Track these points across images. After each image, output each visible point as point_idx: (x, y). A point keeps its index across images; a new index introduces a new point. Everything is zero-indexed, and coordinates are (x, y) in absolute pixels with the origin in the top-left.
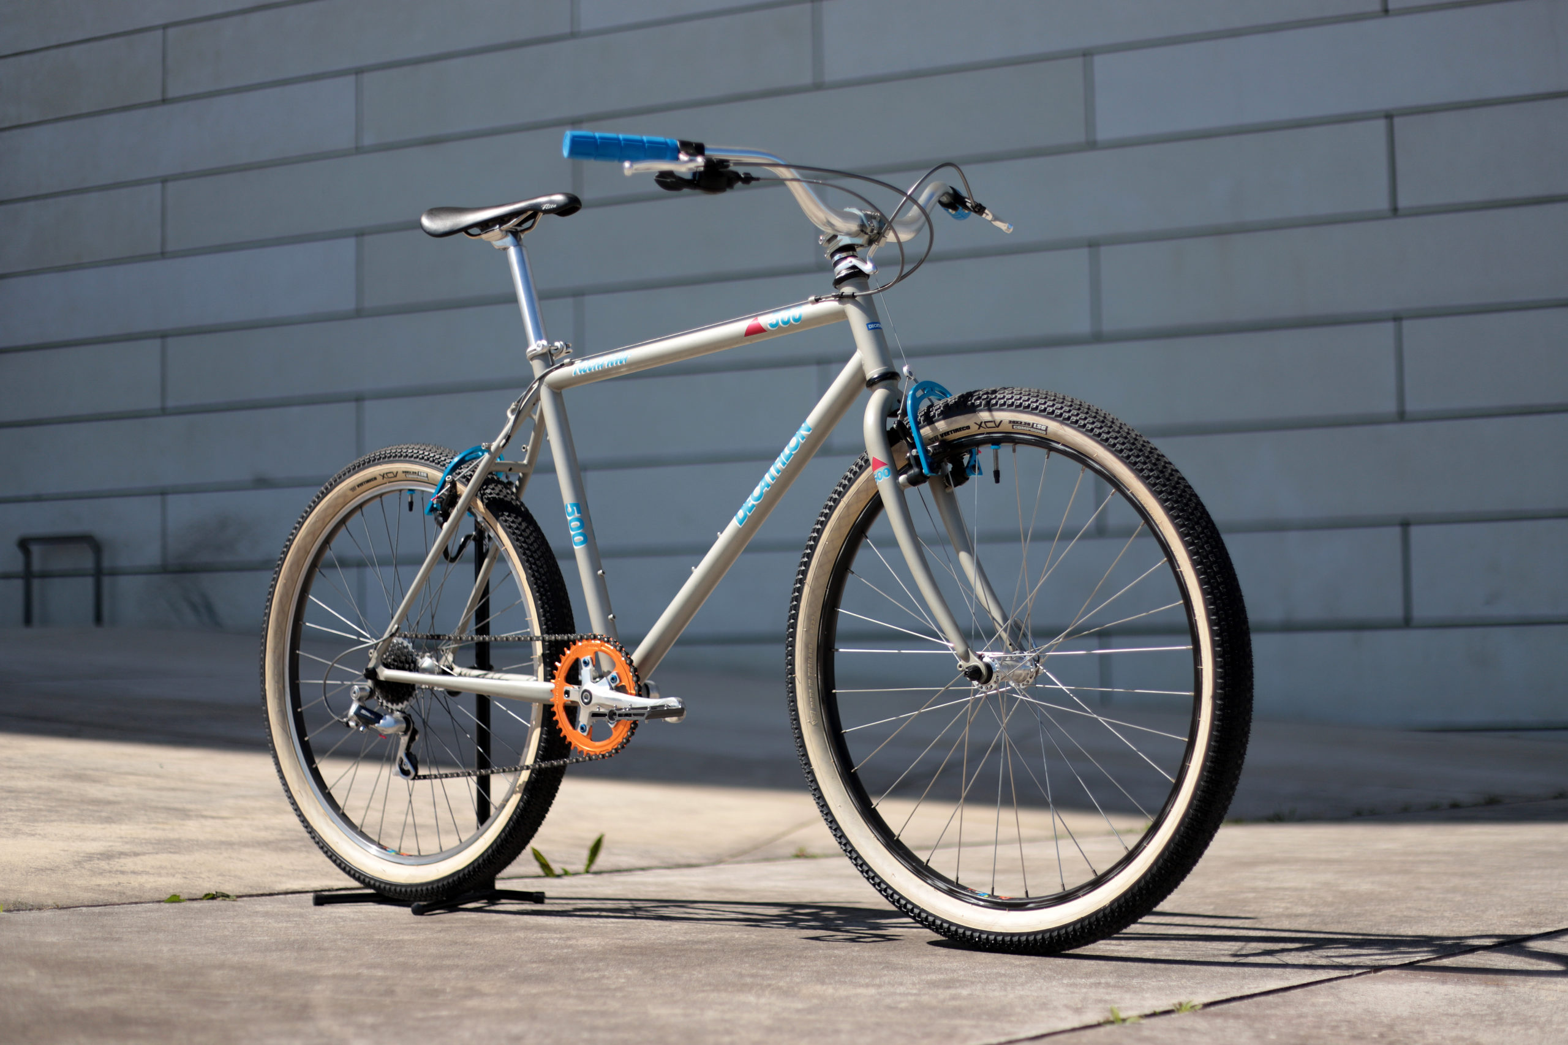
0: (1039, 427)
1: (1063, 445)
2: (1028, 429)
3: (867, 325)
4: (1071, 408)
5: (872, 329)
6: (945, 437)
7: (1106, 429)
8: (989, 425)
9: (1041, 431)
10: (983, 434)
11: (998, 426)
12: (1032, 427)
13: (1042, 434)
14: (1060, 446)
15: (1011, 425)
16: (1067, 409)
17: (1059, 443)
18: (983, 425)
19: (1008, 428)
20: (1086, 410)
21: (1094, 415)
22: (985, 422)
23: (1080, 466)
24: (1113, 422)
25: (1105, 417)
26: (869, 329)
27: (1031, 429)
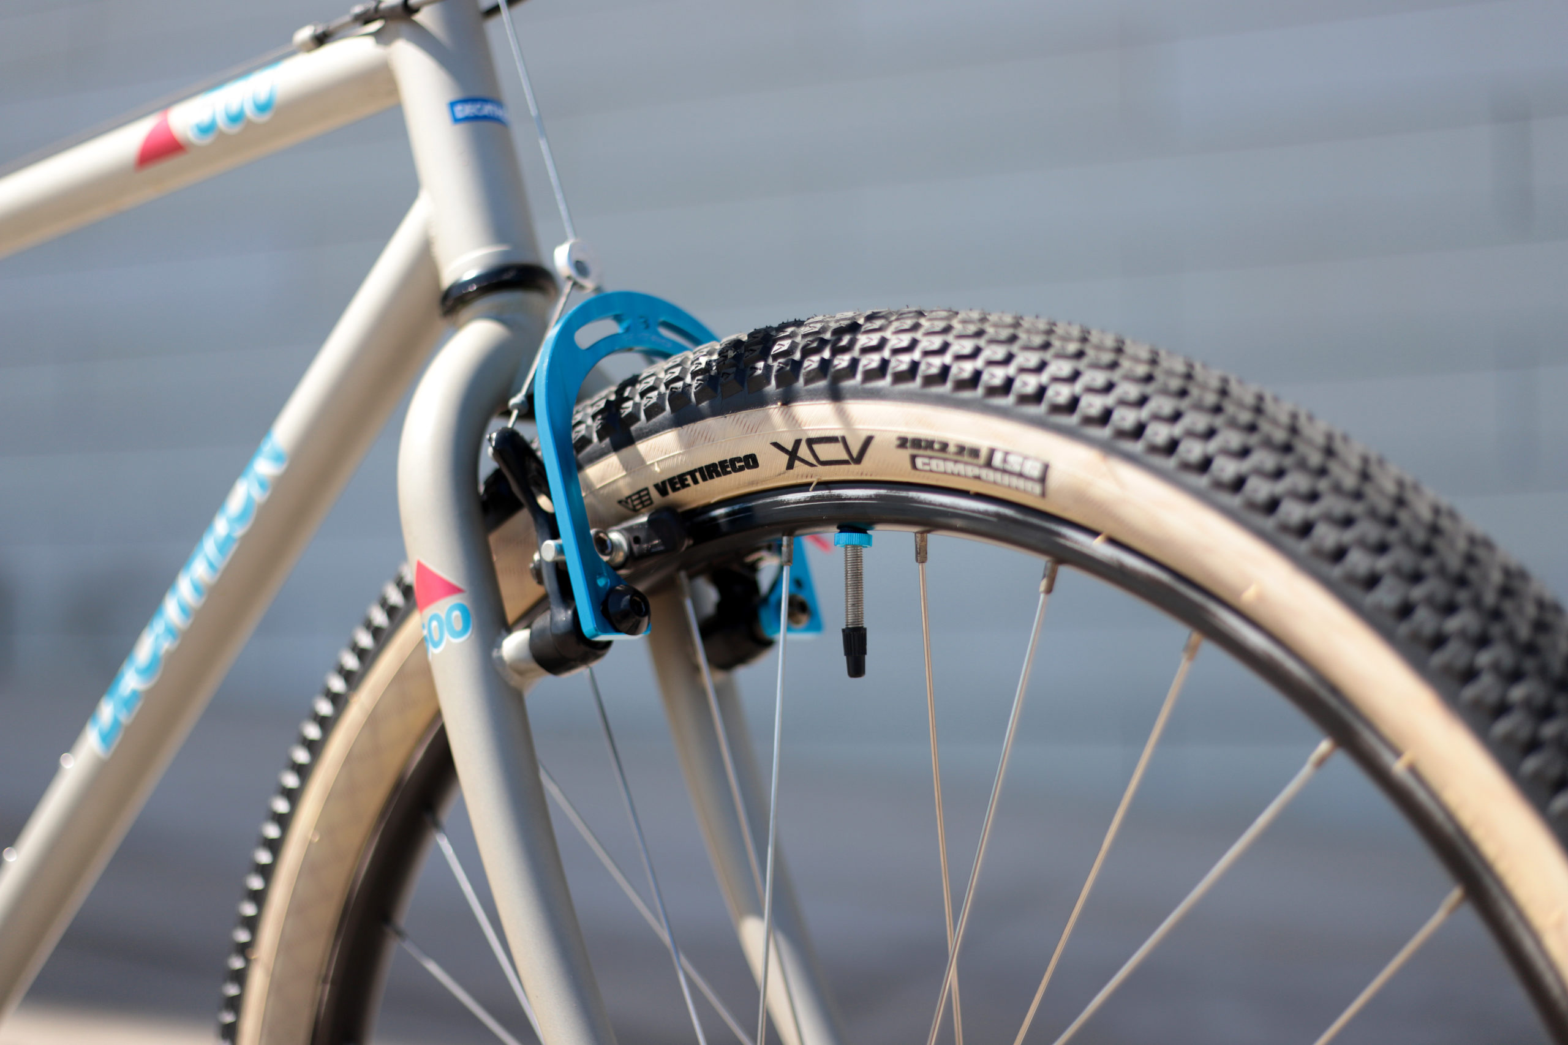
0: (1014, 463)
1: (1113, 541)
2: (972, 471)
3: (452, 105)
4: (1149, 389)
5: (467, 119)
6: (673, 496)
7: (1298, 481)
8: (825, 451)
9: (1020, 483)
10: (803, 487)
11: (858, 460)
12: (989, 464)
13: (1028, 494)
14: (1098, 547)
15: (906, 453)
16: (1132, 391)
17: (1094, 533)
18: (804, 452)
19: (896, 465)
20: (1211, 399)
21: (1245, 417)
22: (811, 442)
23: (1179, 632)
24: (1329, 452)
25: (1294, 430)
26: (456, 120)
27: (985, 473)
